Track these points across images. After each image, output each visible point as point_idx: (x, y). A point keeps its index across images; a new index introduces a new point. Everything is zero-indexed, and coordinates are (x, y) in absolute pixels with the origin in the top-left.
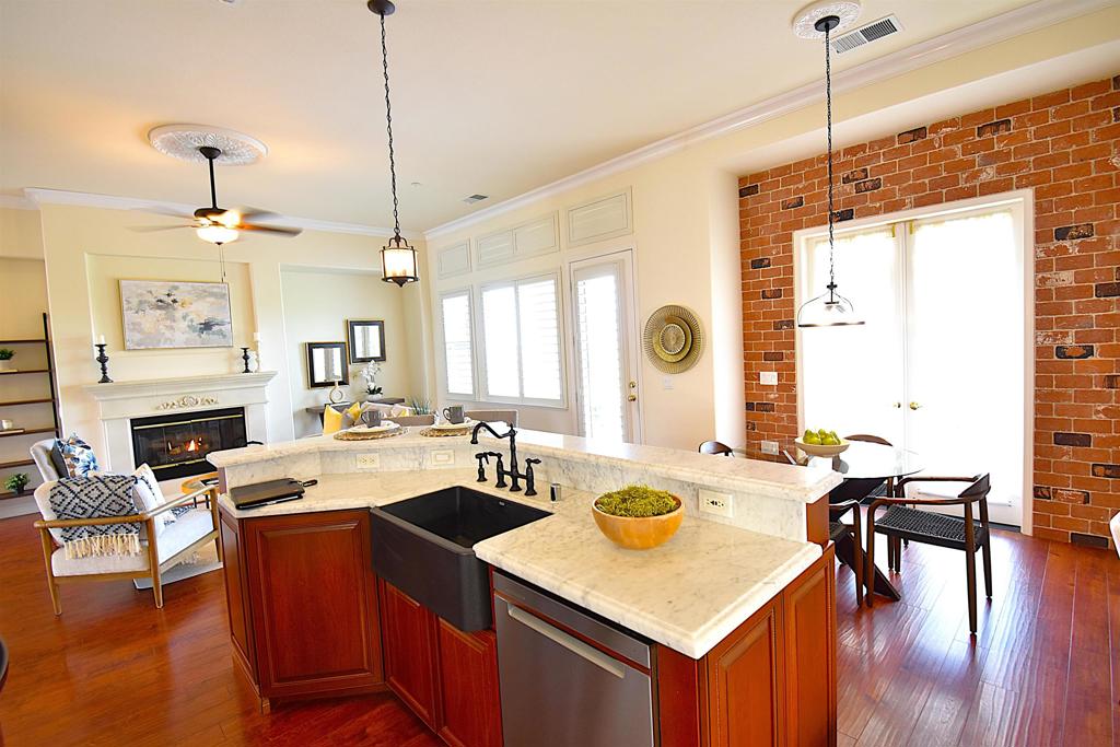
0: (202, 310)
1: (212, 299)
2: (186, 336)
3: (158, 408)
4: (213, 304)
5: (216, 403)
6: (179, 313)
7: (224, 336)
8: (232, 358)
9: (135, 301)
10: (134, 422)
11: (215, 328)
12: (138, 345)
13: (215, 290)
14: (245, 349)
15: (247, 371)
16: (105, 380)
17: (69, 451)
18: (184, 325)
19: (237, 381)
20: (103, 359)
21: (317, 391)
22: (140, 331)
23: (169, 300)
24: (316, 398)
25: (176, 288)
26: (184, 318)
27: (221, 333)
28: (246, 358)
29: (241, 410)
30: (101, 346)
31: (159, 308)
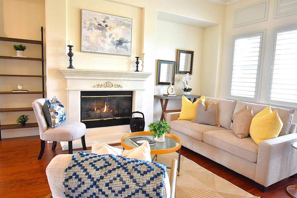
0: (118, 33)
1: (124, 27)
2: (110, 47)
3: (94, 87)
4: (124, 30)
5: (121, 87)
6: (108, 34)
7: (127, 50)
8: (130, 62)
9: (88, 23)
10: (83, 93)
11: (124, 44)
12: (87, 49)
13: (126, 22)
14: (137, 58)
15: (137, 71)
16: (71, 67)
17: (53, 107)
18: (109, 40)
19: (132, 76)
20: (70, 55)
21: (160, 87)
22: (89, 41)
23: (104, 25)
24: (159, 91)
25: (108, 18)
26: (110, 36)
27: (126, 48)
28: (137, 63)
29: (131, 93)
30: (70, 47)
31: (99, 29)
